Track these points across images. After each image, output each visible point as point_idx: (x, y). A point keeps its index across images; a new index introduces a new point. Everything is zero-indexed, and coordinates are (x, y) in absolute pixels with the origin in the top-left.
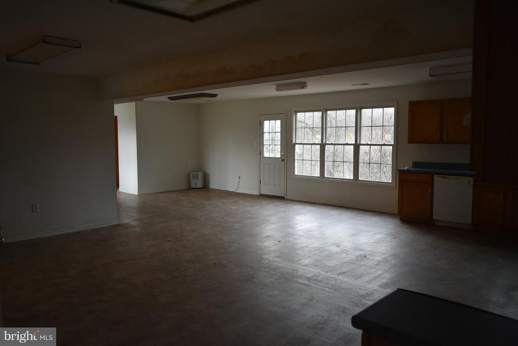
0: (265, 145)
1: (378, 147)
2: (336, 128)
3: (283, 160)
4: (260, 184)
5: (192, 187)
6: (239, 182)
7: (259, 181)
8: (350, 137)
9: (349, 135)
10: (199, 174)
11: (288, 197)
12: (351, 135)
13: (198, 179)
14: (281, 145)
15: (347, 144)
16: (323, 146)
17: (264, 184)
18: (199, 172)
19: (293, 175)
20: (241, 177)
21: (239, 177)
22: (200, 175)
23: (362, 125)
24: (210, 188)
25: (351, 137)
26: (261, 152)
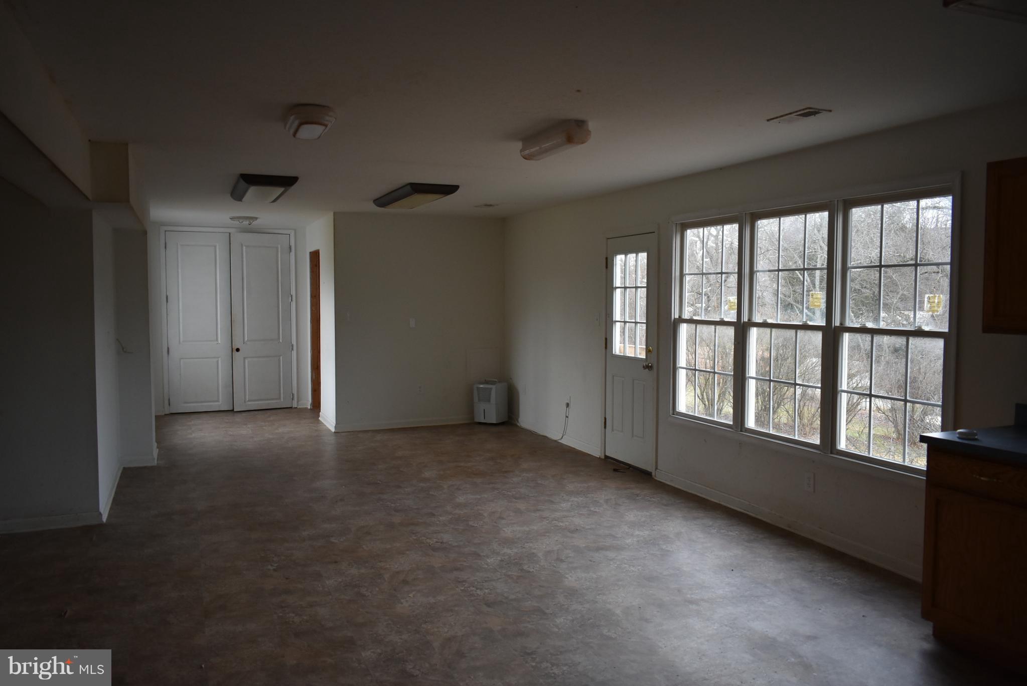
0: (617, 323)
1: (900, 341)
2: (778, 273)
3: (648, 367)
4: (605, 427)
5: (477, 420)
6: (567, 417)
7: (604, 421)
8: (816, 304)
9: (814, 297)
10: (491, 389)
11: (659, 477)
12: (819, 296)
13: (489, 401)
14: (647, 323)
15: (805, 327)
16: (741, 330)
17: (613, 430)
18: (493, 383)
19: (671, 412)
20: (571, 405)
21: (568, 405)
22: (496, 392)
23: (851, 264)
24: (518, 424)
25: (819, 304)
26: (608, 342)
